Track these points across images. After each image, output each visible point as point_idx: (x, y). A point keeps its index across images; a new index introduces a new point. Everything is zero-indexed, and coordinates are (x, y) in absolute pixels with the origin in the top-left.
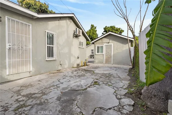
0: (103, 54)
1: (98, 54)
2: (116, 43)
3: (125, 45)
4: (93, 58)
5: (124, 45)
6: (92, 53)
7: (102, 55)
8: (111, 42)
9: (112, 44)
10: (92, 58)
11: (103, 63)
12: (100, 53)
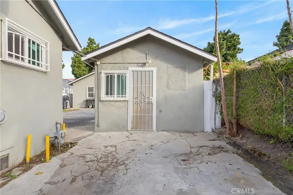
0: (124, 101)
1: (109, 98)
2: (164, 65)
3: (191, 75)
4: (93, 107)
5: (187, 74)
6: (91, 95)
7: (121, 104)
8: (150, 61)
9: (155, 69)
10: (90, 107)
11: (124, 128)
12: (115, 97)
